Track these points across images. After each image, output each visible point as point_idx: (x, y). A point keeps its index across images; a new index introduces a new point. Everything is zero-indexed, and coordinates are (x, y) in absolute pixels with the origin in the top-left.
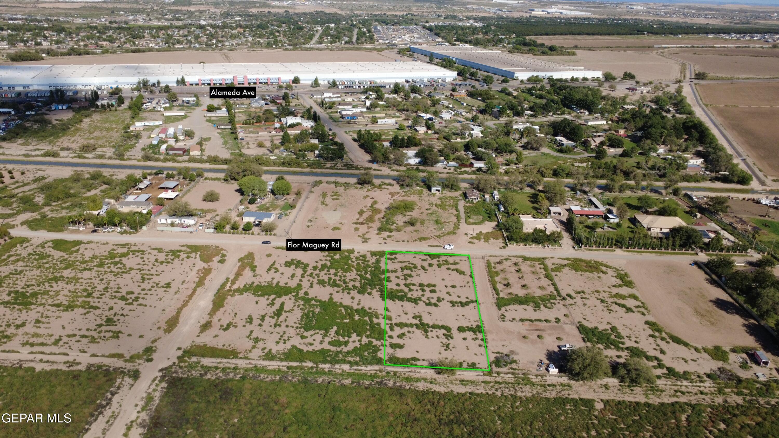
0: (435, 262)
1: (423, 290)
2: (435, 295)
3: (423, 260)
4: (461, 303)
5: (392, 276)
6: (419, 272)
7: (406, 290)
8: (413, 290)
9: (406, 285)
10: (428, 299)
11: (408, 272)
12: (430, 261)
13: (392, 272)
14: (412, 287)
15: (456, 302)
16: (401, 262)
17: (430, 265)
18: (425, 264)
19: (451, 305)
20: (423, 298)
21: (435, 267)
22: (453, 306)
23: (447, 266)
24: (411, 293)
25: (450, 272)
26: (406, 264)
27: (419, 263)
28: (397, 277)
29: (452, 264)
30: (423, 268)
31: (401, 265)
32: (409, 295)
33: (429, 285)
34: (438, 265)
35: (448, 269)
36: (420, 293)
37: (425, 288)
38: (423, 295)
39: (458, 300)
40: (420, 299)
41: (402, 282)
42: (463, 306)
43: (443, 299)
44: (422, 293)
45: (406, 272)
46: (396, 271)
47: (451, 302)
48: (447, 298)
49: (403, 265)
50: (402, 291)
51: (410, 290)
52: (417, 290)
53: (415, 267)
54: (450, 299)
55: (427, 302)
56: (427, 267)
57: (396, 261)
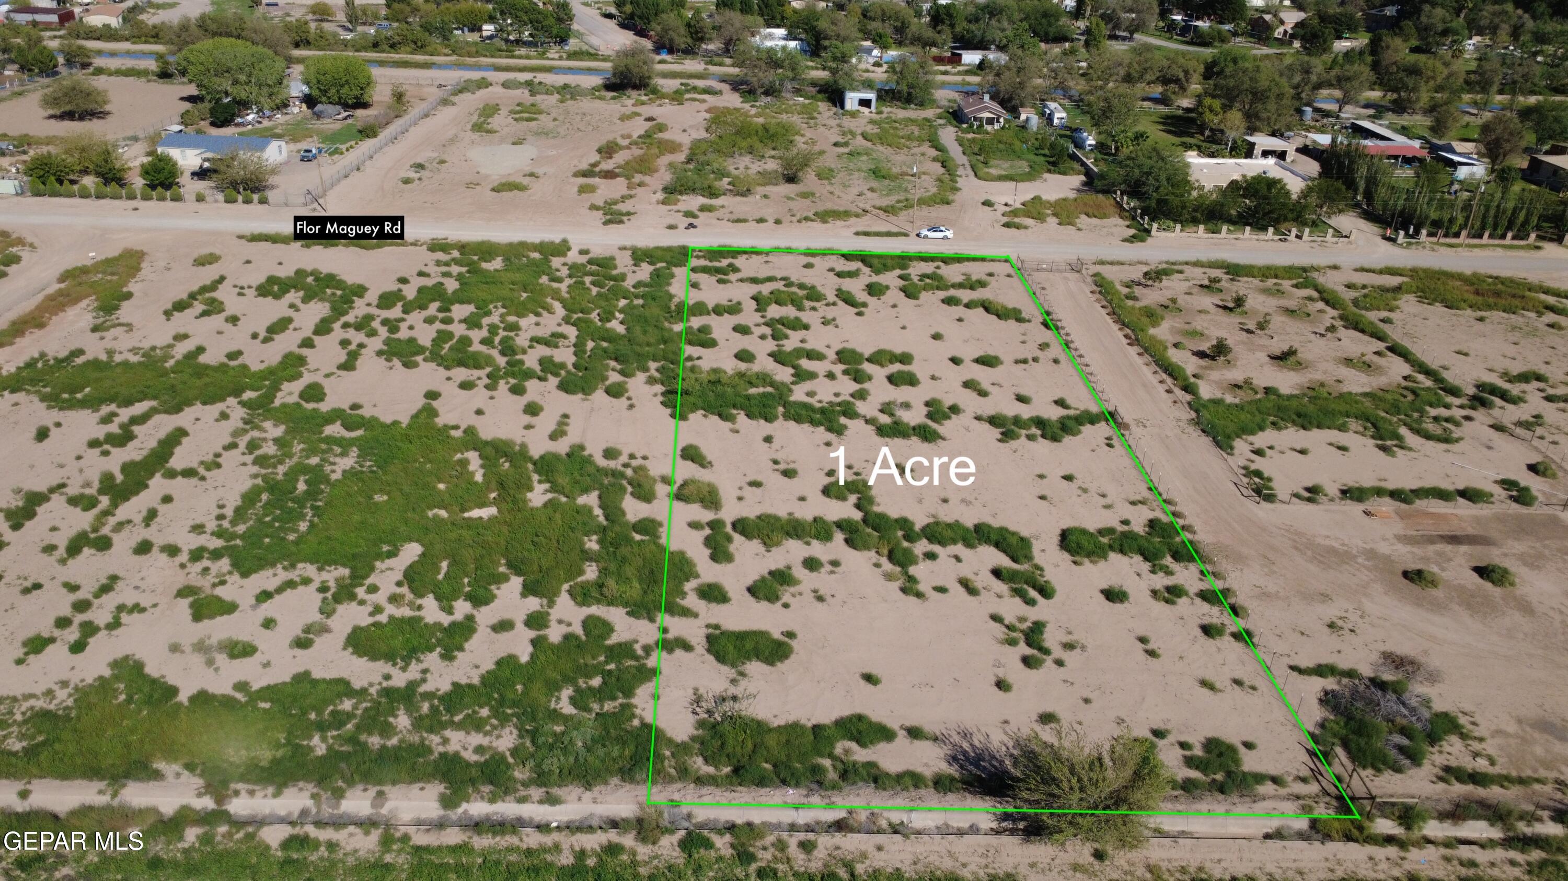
0: (890, 278)
1: (858, 377)
2: (917, 396)
3: (840, 275)
4: (1040, 423)
5: (720, 327)
6: (830, 313)
7: (784, 374)
8: (812, 376)
9: (778, 357)
10: (886, 409)
11: (790, 311)
12: (867, 276)
13: (718, 311)
14: (805, 363)
15: (1017, 421)
16: (754, 281)
17: (874, 290)
18: (856, 287)
19: (996, 433)
20: (861, 407)
21: (893, 295)
22: (1007, 436)
23: (942, 294)
24: (807, 386)
25: (959, 311)
26: (779, 285)
27: (828, 285)
28: (741, 330)
29: (960, 286)
30: (849, 300)
31: (754, 289)
32: (799, 394)
33: (878, 358)
34: (903, 290)
35: (949, 301)
36: (847, 386)
37: (867, 367)
38: (861, 395)
39: (1025, 412)
40: (849, 412)
41: (762, 348)
42: (1055, 439)
43: (955, 409)
44: (855, 387)
45: (774, 311)
46: (734, 309)
47: (994, 421)
48: (969, 402)
49: (766, 289)
50: (764, 378)
51: (801, 376)
52: (831, 376)
53: (814, 295)
54: (988, 407)
55: (885, 419)
56: (862, 296)
57: (733, 277)
